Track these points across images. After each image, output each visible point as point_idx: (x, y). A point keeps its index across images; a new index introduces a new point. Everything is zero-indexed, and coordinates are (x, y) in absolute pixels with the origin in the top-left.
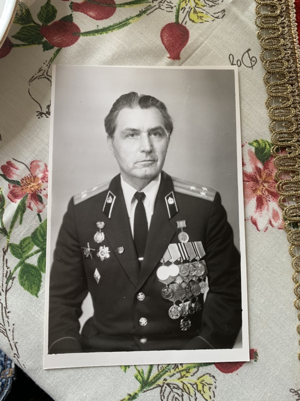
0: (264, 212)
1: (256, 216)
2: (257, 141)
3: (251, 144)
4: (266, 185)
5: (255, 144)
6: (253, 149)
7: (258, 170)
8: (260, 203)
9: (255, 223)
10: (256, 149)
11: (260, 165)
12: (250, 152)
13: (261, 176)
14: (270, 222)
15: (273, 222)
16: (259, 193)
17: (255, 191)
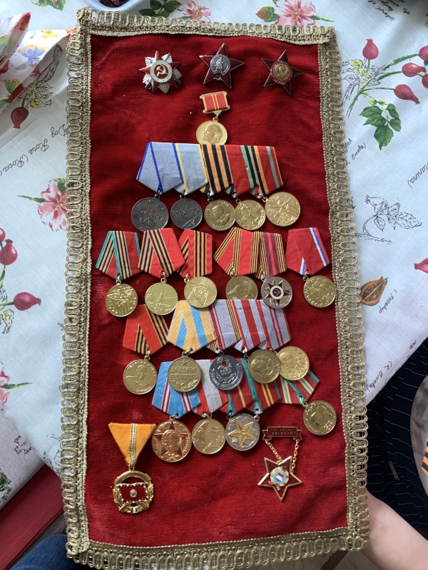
0: (58, 220)
1: (53, 222)
2: (59, 179)
3: (56, 181)
4: (61, 205)
5: (58, 181)
6: (57, 184)
7: (58, 196)
8: (56, 215)
9: (51, 226)
10: (59, 184)
11: (60, 193)
12: (54, 185)
13: (59, 200)
14: (61, 227)
15: (62, 227)
16: (56, 209)
17: (54, 208)
